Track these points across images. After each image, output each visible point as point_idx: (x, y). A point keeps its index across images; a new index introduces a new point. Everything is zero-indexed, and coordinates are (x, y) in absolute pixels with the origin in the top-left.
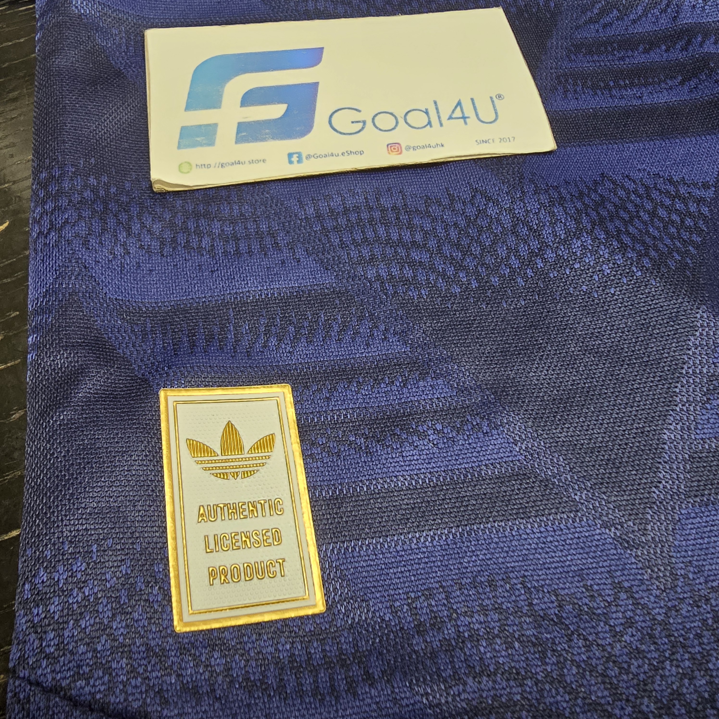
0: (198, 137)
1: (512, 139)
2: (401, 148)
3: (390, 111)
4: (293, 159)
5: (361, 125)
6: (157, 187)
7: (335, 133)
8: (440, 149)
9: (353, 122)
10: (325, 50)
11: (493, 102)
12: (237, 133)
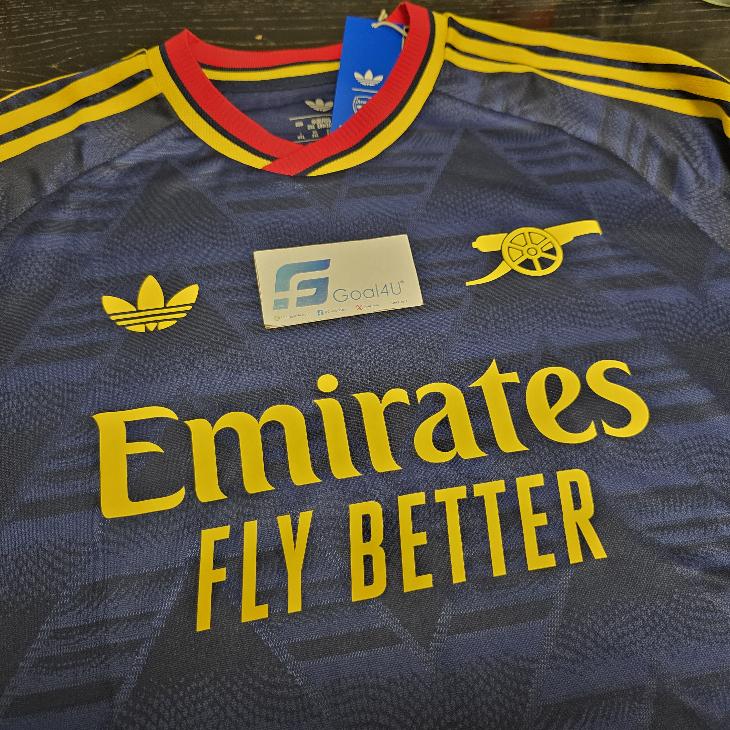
0: (281, 304)
1: (406, 301)
2: (362, 307)
3: (358, 290)
4: (319, 313)
5: (346, 297)
6: (266, 327)
7: (336, 301)
8: (377, 306)
9: (343, 296)
10: (331, 261)
11: (399, 284)
12: (297, 302)
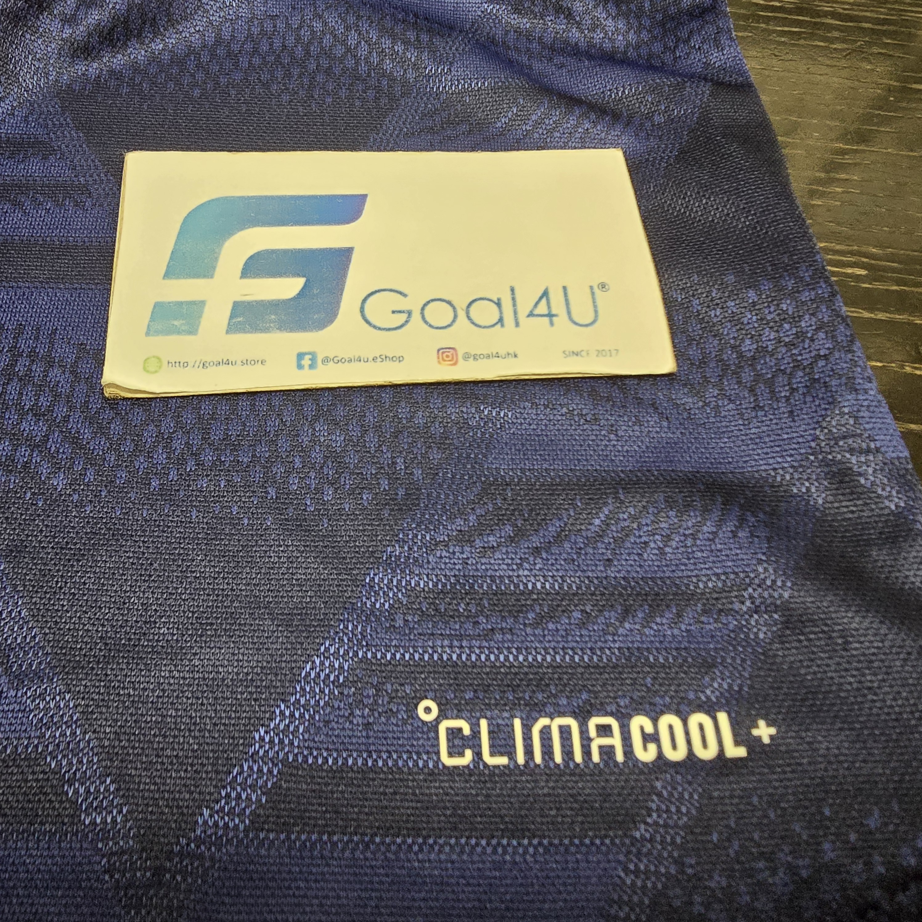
0: (176, 319)
1: (614, 353)
2: (457, 355)
3: (447, 298)
4: (303, 362)
5: (404, 317)
6: (109, 392)
7: (367, 326)
8: (513, 360)
9: (393, 312)
10: (368, 199)
11: (593, 294)
12: (231, 317)
